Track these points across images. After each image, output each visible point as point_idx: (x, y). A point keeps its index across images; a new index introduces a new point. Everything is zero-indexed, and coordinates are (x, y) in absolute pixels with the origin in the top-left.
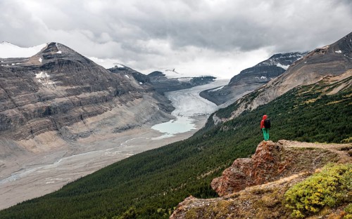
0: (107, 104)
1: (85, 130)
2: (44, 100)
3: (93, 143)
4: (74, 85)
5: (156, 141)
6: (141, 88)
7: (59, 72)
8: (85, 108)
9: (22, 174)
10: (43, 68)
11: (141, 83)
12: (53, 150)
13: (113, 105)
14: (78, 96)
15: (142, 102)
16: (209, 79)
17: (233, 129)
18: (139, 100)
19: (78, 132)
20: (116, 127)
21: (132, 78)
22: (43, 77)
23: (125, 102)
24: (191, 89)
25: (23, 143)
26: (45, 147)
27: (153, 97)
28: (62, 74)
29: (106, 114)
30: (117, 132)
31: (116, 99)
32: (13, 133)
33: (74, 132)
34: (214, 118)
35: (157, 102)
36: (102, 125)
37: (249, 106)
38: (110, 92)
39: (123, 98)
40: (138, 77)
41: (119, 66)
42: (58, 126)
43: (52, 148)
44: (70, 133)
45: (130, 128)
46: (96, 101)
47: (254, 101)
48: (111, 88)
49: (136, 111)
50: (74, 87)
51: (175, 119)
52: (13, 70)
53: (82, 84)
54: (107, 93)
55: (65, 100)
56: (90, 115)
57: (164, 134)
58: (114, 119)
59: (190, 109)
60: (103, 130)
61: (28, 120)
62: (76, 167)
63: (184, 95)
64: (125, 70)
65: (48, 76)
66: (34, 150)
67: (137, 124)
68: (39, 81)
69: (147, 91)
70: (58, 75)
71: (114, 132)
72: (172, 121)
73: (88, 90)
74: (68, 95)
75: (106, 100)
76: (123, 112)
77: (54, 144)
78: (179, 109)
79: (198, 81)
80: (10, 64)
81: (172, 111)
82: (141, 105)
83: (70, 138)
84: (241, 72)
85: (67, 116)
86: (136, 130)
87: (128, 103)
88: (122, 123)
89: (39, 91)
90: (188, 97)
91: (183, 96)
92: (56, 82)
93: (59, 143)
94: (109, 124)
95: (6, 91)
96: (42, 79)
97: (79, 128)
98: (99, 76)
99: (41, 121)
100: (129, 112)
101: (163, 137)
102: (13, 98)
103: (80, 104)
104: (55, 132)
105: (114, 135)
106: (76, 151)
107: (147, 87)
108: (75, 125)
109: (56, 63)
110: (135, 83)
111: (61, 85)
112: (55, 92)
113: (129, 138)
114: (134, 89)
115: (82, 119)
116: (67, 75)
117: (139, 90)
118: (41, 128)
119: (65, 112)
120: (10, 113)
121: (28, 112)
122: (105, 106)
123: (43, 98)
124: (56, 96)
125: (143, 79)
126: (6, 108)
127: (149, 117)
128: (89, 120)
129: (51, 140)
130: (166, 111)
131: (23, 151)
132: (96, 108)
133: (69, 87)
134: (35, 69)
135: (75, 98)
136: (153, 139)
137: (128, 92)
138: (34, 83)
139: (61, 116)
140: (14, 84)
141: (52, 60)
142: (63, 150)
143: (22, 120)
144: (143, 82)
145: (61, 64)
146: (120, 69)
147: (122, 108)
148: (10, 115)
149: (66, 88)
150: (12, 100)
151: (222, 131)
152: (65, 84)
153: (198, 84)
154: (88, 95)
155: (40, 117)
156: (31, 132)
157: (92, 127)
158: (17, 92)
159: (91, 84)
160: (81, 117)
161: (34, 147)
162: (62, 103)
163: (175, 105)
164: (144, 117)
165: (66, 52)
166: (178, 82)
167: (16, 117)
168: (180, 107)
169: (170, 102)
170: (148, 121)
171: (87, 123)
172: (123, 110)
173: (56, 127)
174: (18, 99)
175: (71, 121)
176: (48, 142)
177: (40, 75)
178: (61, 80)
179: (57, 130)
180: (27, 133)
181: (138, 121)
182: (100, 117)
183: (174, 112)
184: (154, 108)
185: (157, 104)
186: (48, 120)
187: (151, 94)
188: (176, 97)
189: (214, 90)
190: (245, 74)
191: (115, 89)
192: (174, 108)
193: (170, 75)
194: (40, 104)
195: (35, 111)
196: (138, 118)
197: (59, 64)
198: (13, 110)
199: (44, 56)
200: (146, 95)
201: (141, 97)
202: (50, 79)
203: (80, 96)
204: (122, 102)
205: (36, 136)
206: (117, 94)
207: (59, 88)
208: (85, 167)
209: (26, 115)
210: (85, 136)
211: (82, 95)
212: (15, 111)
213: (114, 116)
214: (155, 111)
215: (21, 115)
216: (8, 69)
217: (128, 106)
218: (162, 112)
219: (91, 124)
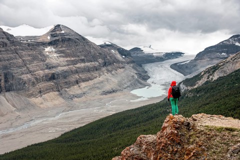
0: (97, 72)
1: (79, 92)
2: (50, 68)
3: (85, 102)
4: (73, 57)
5: (134, 103)
6: (124, 60)
7: (62, 47)
8: (80, 75)
9: (32, 124)
10: (50, 44)
11: (124, 57)
12: (55, 107)
13: (102, 73)
14: (75, 66)
15: (124, 71)
16: (178, 54)
17: (196, 96)
18: (122, 70)
19: (74, 94)
20: (103, 90)
21: (117, 52)
22: (50, 50)
23: (111, 72)
24: (164, 62)
25: (33, 100)
26: (49, 104)
27: (133, 67)
28: (64, 49)
29: (96, 80)
30: (104, 94)
31: (104, 69)
32: (27, 93)
33: (71, 93)
34: (181, 86)
35: (136, 72)
36: (93, 88)
37: (211, 77)
38: (99, 63)
39: (109, 68)
40: (122, 52)
41: (107, 43)
42: (60, 88)
43: (55, 105)
44: (68, 94)
45: (114, 91)
46: (88, 70)
47: (215, 73)
48: (100, 60)
49: (119, 78)
50: (73, 59)
51: (149, 85)
52: (29, 45)
53: (79, 57)
54: (97, 64)
55: (65, 68)
56: (84, 81)
57: (140, 97)
58: (102, 84)
59: (162, 78)
60: (93, 93)
61: (38, 83)
62: (71, 120)
63: (157, 66)
64: (112, 46)
65: (54, 50)
66: (42, 106)
67: (119, 88)
68: (47, 53)
69: (128, 63)
70: (61, 49)
71: (102, 94)
72: (147, 87)
73: (83, 61)
74: (68, 65)
75: (96, 69)
76: (109, 79)
77: (56, 102)
78: (153, 78)
79: (169, 56)
80: (27, 41)
81: (148, 79)
82: (123, 74)
83: (68, 98)
84: (205, 49)
85: (66, 80)
87: (113, 72)
88: (108, 87)
89: (47, 61)
90: (160, 68)
92: (60, 55)
93: (60, 101)
94: (98, 88)
95: (23, 61)
96: (50, 52)
97: (75, 90)
98: (92, 51)
99: (48, 84)
100: (113, 79)
101: (139, 99)
102: (28, 66)
103: (77, 72)
104: (57, 93)
105: (102, 96)
106: (72, 108)
107: (128, 60)
108: (72, 88)
109: (60, 40)
110: (119, 56)
111: (63, 57)
112: (58, 62)
113: (113, 100)
114: (118, 61)
115: (78, 84)
116: (68, 50)
117: (122, 62)
118: (47, 90)
119: (65, 77)
120: (25, 77)
121: (38, 77)
122: (96, 74)
123: (49, 67)
124: (59, 65)
125: (125, 53)
126: (23, 74)
127: (129, 84)
128: (83, 85)
129: (54, 99)
130: (143, 79)
131: (33, 106)
132: (89, 75)
133: (69, 59)
134: (45, 44)
135: (73, 67)
136: (131, 101)
137: (113, 63)
138: (44, 55)
139: (62, 81)
140: (29, 55)
141: (57, 38)
142: (62, 106)
143: (33, 83)
144: (125, 56)
145: (63, 40)
146: (108, 45)
147: (108, 76)
148: (26, 78)
149: (66, 59)
150: (27, 68)
151: (187, 97)
152: (66, 57)
153: (170, 58)
154: (82, 65)
155: (47, 80)
156: (40, 92)
157: (85, 90)
158: (31, 62)
159: (85, 57)
160: (77, 82)
161: (42, 103)
162: (63, 70)
164: (125, 83)
165: (68, 31)
166: (153, 56)
167: (29, 80)
168: (154, 76)
169: (146, 72)
170: (128, 87)
171: (81, 87)
172: (109, 78)
173: (58, 89)
174: (31, 67)
175: (69, 84)
176: (51, 100)
177: (48, 49)
178: (63, 53)
179: (59, 91)
180: (37, 93)
182: (91, 83)
184: (133, 76)
185: (136, 74)
186: (52, 84)
187: (132, 65)
188: (151, 68)
189: (182, 64)
190: (209, 51)
191: (103, 61)
192: (149, 77)
193: (147, 50)
194: (47, 71)
195: (43, 77)
196: (120, 84)
197: (62, 41)
198: (28, 75)
199: (51, 35)
200: (127, 66)
201: (123, 68)
202: (55, 52)
203: (77, 66)
204: (108, 71)
205: (43, 95)
206: (105, 64)
207: (62, 59)
208: (78, 121)
209: (36, 79)
210: (79, 97)
211: (78, 65)
212: (29, 76)
213: (102, 82)
214: (134, 79)
215: (33, 79)
216: (25, 44)
217: (113, 75)
218: (140, 80)
219: (84, 87)
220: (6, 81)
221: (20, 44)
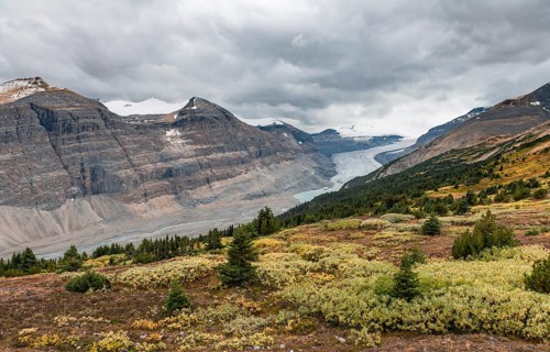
0: (243, 166)
1: (209, 195)
4: (205, 144)
6: (300, 148)
7: (190, 130)
8: (214, 171)
10: (175, 125)
11: (300, 143)
13: (251, 168)
14: (208, 157)
15: (292, 164)
16: (395, 138)
18: (288, 163)
19: (199, 197)
20: (247, 193)
21: (291, 136)
22: (174, 134)
23: (268, 165)
25: (133, 207)
26: (157, 213)
27: (313, 158)
28: (193, 132)
29: (238, 178)
31: (257, 161)
32: (125, 196)
33: (195, 196)
35: (315, 165)
36: (231, 189)
38: (250, 153)
39: (267, 160)
40: (298, 135)
41: (278, 123)
42: (178, 189)
43: (165, 214)
44: (190, 198)
45: (265, 195)
46: (229, 163)
48: (252, 149)
49: (279, 175)
50: (205, 147)
52: (138, 127)
53: (215, 143)
54: (245, 153)
55: (190, 160)
56: (218, 179)
58: (248, 184)
60: (231, 197)
61: (143, 182)
64: (285, 127)
65: (179, 134)
66: (144, 215)
67: (275, 190)
68: (169, 139)
69: (306, 152)
70: (189, 133)
71: (244, 199)
73: (221, 149)
74: (197, 156)
75: (243, 161)
76: (261, 176)
77: (168, 210)
79: (378, 141)
80: (143, 121)
81: (333, 176)
82: (289, 168)
83: (189, 204)
84: (429, 131)
85: (190, 178)
87: (272, 166)
88: (256, 188)
89: (163, 150)
92: (186, 141)
93: (174, 208)
94: (240, 189)
95: (125, 149)
96: (172, 137)
97: (203, 192)
98: (239, 134)
99: (159, 183)
100: (269, 177)
102: (131, 157)
103: (209, 166)
104: (173, 196)
107: (307, 147)
108: (198, 189)
109: (189, 119)
110: (293, 142)
111: (191, 144)
112: (182, 151)
114: (285, 150)
115: (208, 183)
116: (198, 133)
117: (297, 151)
118: (156, 192)
119: (188, 174)
121: (144, 173)
122: (240, 168)
123: (164, 159)
124: (181, 156)
125: (303, 137)
126: (120, 168)
127: (293, 184)
128: (217, 184)
129: (165, 205)
131: (130, 215)
132: (228, 170)
133: (199, 147)
134: (167, 126)
135: (204, 159)
137: (275, 153)
138: (161, 142)
139: (182, 179)
140: (135, 142)
141: (185, 117)
142: (174, 216)
143: (136, 182)
144: (303, 141)
145: (193, 120)
146: (278, 126)
147: (261, 171)
148: (123, 175)
149: (195, 147)
150: (129, 160)
152: (195, 144)
153: (379, 145)
154: (220, 155)
155: (158, 178)
156: (146, 195)
157: (218, 193)
158: (136, 151)
159: (225, 143)
160: (208, 181)
161: (146, 211)
162: (187, 163)
164: (288, 183)
165: (202, 106)
166: (353, 142)
167: (129, 177)
169: (334, 165)
170: (291, 187)
171: (214, 187)
172: (263, 174)
173: (175, 191)
174: (135, 160)
175: (194, 184)
176: (161, 206)
177: (171, 133)
178: (192, 138)
179: (176, 193)
180: (140, 196)
181: (277, 187)
182: (230, 181)
184: (305, 172)
185: (315, 167)
186: (167, 183)
187: (311, 155)
189: (394, 152)
190: (433, 132)
191: (257, 150)
192: (336, 173)
193: (345, 132)
194: (160, 165)
195: (153, 172)
196: (278, 185)
198: (128, 170)
199: (180, 113)
200: (304, 156)
201: (291, 159)
202: (181, 137)
203: (210, 157)
204: (264, 164)
205: (150, 200)
206: (260, 154)
207: (189, 147)
209: (142, 177)
210: (207, 203)
211: (213, 156)
212: (130, 172)
213: (248, 181)
214: (306, 175)
215: (136, 176)
216: (132, 126)
217: (271, 169)
219: (218, 189)
220: (94, 179)
221: (123, 125)
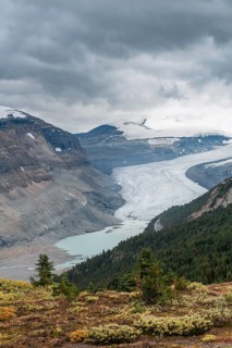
6: (58, 159)
11: (58, 150)
16: (215, 140)
18: (40, 186)
21: (41, 139)
23: (6, 191)
24: (172, 162)
27: (83, 177)
35: (87, 188)
40: (54, 136)
41: (16, 115)
45: (4, 244)
49: (28, 208)
51: (117, 224)
57: (73, 257)
64: (29, 123)
67: (23, 235)
69: (69, 166)
79: (189, 144)
81: (117, 207)
82: (42, 196)
86: (19, 249)
87: (13, 192)
91: (149, 176)
114: (33, 163)
117: (52, 165)
125: (63, 140)
127: (54, 222)
137: (16, 169)
144: (63, 147)
146: (18, 121)
153: (191, 152)
163: (126, 195)
164: (44, 221)
166: (147, 147)
168: (136, 199)
169: (119, 188)
170: (50, 230)
181: (25, 230)
183: (121, 209)
184: (72, 202)
187: (79, 171)
189: (217, 165)
192: (124, 202)
193: (132, 132)
196: (27, 223)
200: (66, 174)
201: (46, 179)
214: (73, 207)
217: (11, 198)
218: (94, 210)
